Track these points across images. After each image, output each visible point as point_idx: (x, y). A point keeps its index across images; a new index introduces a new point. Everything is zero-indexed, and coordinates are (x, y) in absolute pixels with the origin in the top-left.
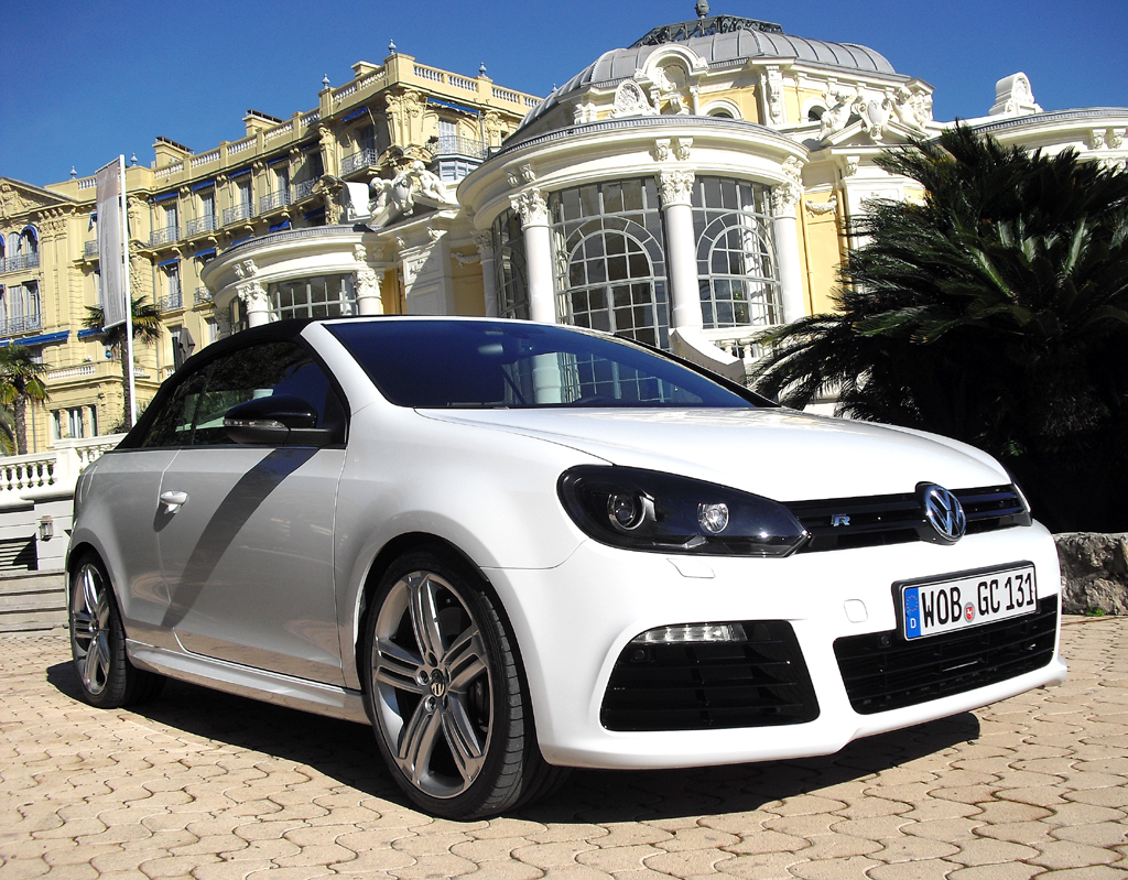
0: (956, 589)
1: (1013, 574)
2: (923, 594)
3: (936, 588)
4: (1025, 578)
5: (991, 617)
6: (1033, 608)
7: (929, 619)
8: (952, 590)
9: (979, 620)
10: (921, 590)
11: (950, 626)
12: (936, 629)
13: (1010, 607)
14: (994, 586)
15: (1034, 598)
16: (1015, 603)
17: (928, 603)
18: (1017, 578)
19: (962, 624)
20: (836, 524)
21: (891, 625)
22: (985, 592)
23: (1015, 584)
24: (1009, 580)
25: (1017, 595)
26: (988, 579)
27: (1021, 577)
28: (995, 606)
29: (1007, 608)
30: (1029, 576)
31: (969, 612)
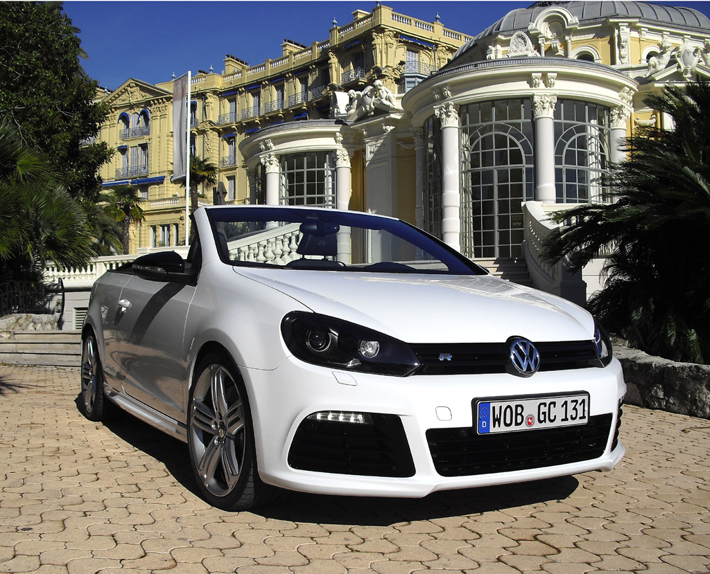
0: (521, 406)
1: (569, 399)
2: (494, 408)
3: (504, 405)
4: (579, 402)
5: (548, 425)
6: (585, 421)
7: (497, 422)
8: (517, 406)
9: (537, 426)
10: (492, 405)
11: (513, 428)
12: (502, 429)
13: (566, 419)
14: (552, 406)
15: (586, 415)
16: (569, 417)
17: (497, 412)
18: (572, 401)
19: (524, 427)
21: (470, 425)
22: (543, 409)
23: (571, 406)
24: (566, 403)
25: (571, 412)
26: (548, 401)
27: (576, 401)
28: (552, 418)
29: (563, 420)
30: (583, 401)
31: (530, 421)
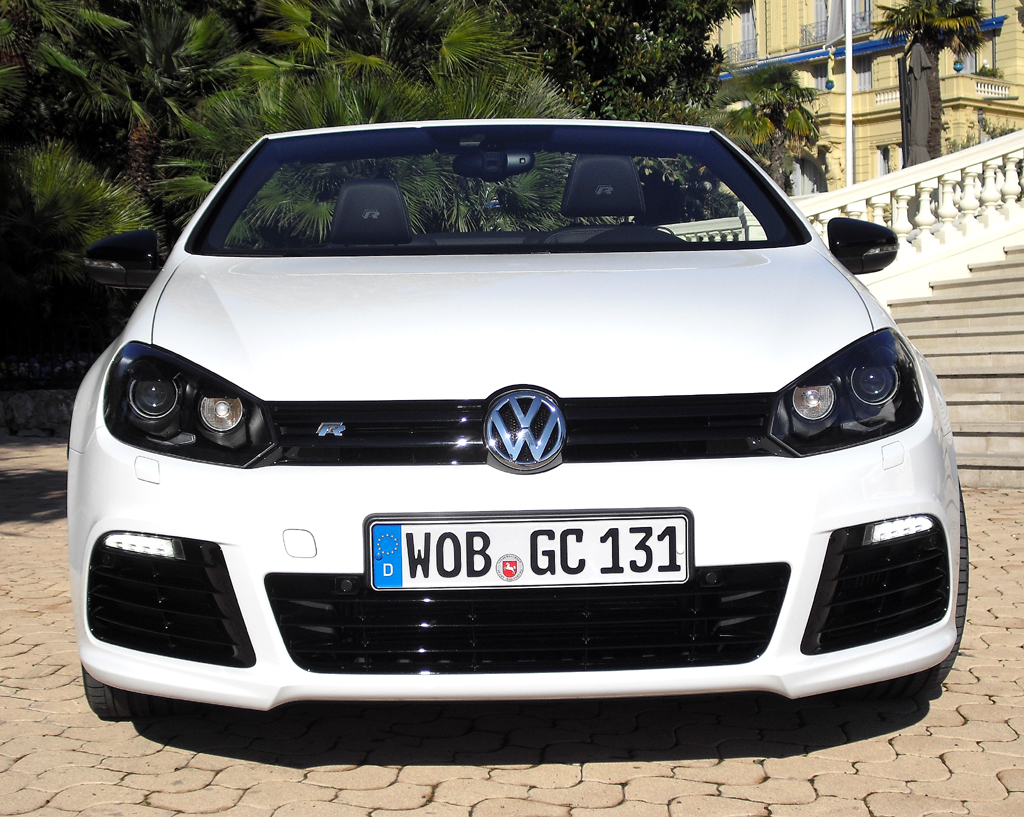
0: (483, 535)
1: (623, 526)
2: (410, 537)
3: (437, 531)
4: (657, 532)
5: (560, 579)
6: (680, 577)
7: (419, 568)
8: (470, 536)
9: (527, 579)
10: (405, 530)
11: (462, 581)
12: (435, 581)
13: (616, 568)
14: (571, 539)
15: (681, 560)
16: (624, 563)
17: (419, 545)
18: (633, 530)
19: (493, 580)
20: (322, 433)
21: (359, 569)
22: (544, 543)
23: (628, 542)
24: (613, 534)
25: (629, 552)
26: (558, 528)
27: (648, 531)
28: (573, 563)
29: (604, 571)
30: (670, 532)
31: (509, 568)
